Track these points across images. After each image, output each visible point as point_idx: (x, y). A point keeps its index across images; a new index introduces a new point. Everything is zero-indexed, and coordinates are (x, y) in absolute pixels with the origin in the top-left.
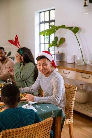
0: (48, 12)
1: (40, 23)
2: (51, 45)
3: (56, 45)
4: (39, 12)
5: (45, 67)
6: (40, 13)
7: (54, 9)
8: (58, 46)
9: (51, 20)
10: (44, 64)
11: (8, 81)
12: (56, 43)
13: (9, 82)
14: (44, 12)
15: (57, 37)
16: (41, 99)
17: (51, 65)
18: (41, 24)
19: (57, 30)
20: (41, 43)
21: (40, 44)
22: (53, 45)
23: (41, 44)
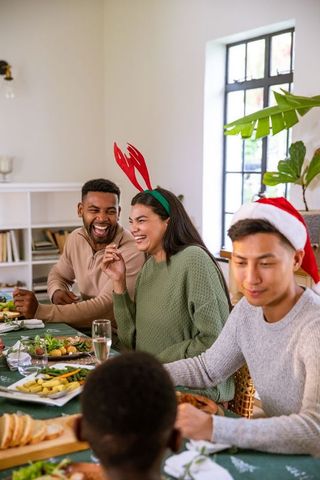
0: (263, 42)
1: (228, 89)
2: (277, 176)
3: (296, 178)
4: (223, 44)
5: (267, 273)
6: (228, 46)
7: (292, 30)
8: (305, 182)
9: (273, 73)
10: (265, 261)
11: (95, 330)
12: (294, 168)
13: (102, 336)
14: (246, 41)
15: (300, 144)
16: (244, 431)
17: (298, 265)
18: (230, 95)
19: (303, 112)
20: (228, 170)
21: (224, 173)
22: (282, 179)
23: (228, 175)
